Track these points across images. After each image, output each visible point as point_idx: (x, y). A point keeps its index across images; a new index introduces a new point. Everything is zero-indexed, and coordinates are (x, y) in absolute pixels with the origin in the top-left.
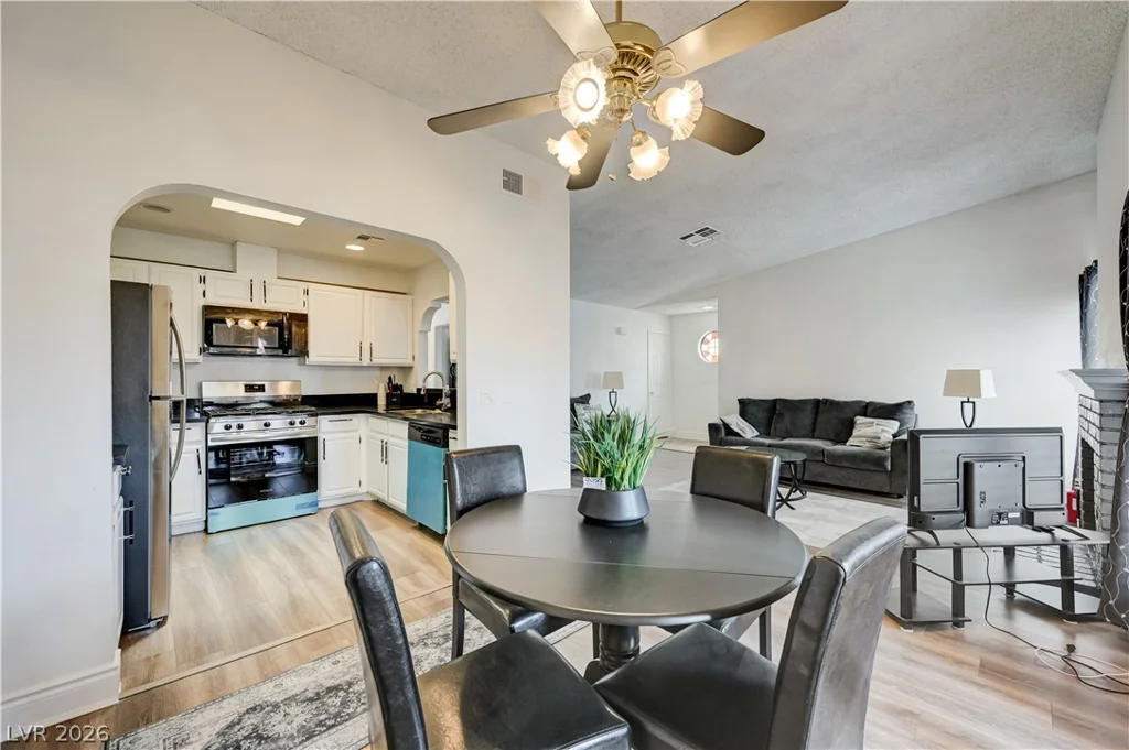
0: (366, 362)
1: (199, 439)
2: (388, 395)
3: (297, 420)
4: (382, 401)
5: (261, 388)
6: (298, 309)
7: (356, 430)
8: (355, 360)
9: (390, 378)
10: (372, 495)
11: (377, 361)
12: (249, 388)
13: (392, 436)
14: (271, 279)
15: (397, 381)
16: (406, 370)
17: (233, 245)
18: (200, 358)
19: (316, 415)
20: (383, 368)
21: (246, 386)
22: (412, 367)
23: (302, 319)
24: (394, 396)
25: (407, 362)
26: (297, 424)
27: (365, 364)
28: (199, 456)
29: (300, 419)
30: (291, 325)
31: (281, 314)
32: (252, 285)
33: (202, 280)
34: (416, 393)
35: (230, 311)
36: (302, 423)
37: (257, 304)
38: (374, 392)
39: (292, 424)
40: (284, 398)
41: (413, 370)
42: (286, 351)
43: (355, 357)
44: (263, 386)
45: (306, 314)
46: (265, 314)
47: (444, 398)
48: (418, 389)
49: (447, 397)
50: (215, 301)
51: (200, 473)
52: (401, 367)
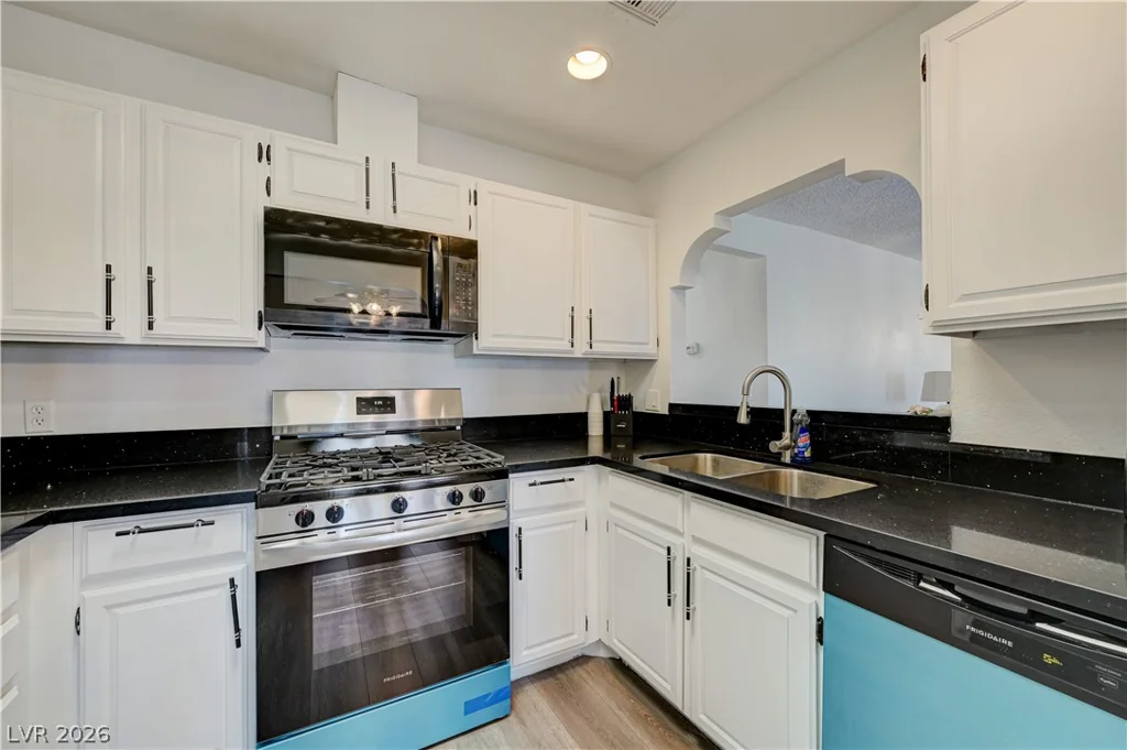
0: (580, 350)
1: (234, 549)
2: (606, 415)
3: (466, 489)
4: (596, 428)
5: (387, 405)
6: (462, 232)
7: (581, 503)
8: (559, 346)
9: (612, 383)
10: (608, 648)
11: (600, 349)
12: (365, 405)
14: (408, 164)
15: (622, 390)
16: (639, 366)
17: (333, 94)
18: (260, 339)
19: (502, 474)
20: (596, 363)
21: (359, 399)
22: (652, 362)
23: (468, 250)
24: (622, 418)
25: (647, 350)
26: (467, 501)
27: (579, 354)
28: (234, 597)
29: (471, 486)
30: (445, 262)
31: (426, 239)
32: (367, 170)
33: (264, 153)
34: (667, 413)
35: (322, 224)
36: (477, 496)
37: (380, 216)
38: (583, 411)
39: (455, 498)
40: (431, 426)
41: (657, 367)
42: (436, 323)
43: (562, 339)
44: (392, 400)
45: (476, 242)
46: (395, 236)
47: (787, 434)
48: (672, 406)
49: (803, 431)
50: (288, 199)
51: (238, 644)
52: (629, 360)
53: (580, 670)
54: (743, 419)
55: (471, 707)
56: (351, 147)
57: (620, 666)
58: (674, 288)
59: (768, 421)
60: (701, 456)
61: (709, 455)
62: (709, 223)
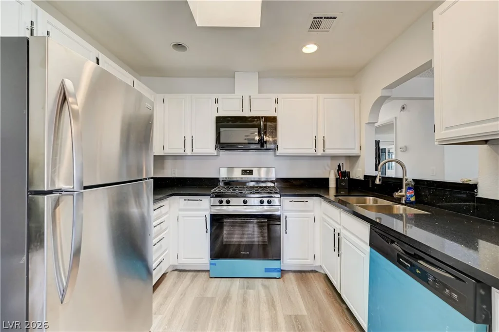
0: (320, 152)
1: (206, 208)
2: (337, 179)
3: (266, 200)
4: (332, 184)
5: (251, 173)
6: (270, 114)
7: (311, 212)
8: (311, 151)
9: (339, 166)
10: (323, 269)
11: (329, 152)
12: (244, 172)
13: (344, 228)
15: (345, 169)
16: (353, 159)
17: (235, 76)
18: (216, 153)
20: (334, 157)
22: (358, 157)
23: (273, 119)
24: (343, 181)
25: (355, 152)
26: (266, 203)
27: (319, 154)
28: (206, 220)
29: (268, 199)
30: (265, 126)
31: (259, 118)
32: (242, 100)
33: (216, 101)
34: (363, 179)
35: (229, 119)
36: (269, 202)
37: (247, 114)
38: (326, 177)
39: (262, 202)
42: (262, 146)
43: (310, 148)
44: (252, 171)
45: (276, 117)
46: (249, 119)
47: (404, 190)
48: (365, 176)
49: (409, 188)
50: (223, 113)
51: (207, 232)
52: (349, 156)
53: (311, 275)
54: (377, 182)
55: (267, 270)
56: (238, 93)
57: (327, 277)
58: (368, 124)
59: (394, 184)
60: (368, 198)
61: (371, 198)
62: (379, 93)
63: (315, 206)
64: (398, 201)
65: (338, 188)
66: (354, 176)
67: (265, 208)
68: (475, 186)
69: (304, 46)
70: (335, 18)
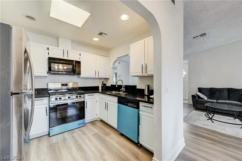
0: (97, 77)
1: (46, 103)
2: (102, 87)
3: (79, 96)
4: (100, 89)
5: (66, 85)
6: (78, 60)
7: (96, 98)
8: (94, 76)
9: (103, 82)
10: (100, 118)
11: (100, 77)
12: (63, 85)
14: (70, 50)
15: (105, 83)
16: (107, 79)
17: (58, 39)
18: (47, 75)
19: (84, 94)
20: (100, 79)
21: (62, 84)
22: (109, 79)
23: (79, 63)
24: (104, 87)
25: (108, 77)
28: (46, 109)
29: (79, 95)
30: (76, 65)
31: (73, 61)
32: (64, 51)
33: (48, 49)
35: (57, 59)
36: (80, 97)
37: (65, 58)
38: (98, 86)
39: (77, 97)
40: (73, 88)
41: (110, 79)
42: (74, 73)
43: (94, 75)
46: (68, 61)
47: (123, 88)
48: (111, 85)
49: (124, 88)
50: (51, 56)
51: (47, 115)
52: (105, 78)
54: (117, 86)
55: (79, 124)
56: (61, 48)
57: (102, 121)
58: (112, 68)
59: (120, 87)
60: (113, 92)
61: (114, 92)
62: (116, 59)
63: (97, 96)
64: (121, 91)
65: (102, 90)
66: (107, 85)
67: (78, 99)
68: (136, 86)
69: (94, 38)
70: (107, 35)
